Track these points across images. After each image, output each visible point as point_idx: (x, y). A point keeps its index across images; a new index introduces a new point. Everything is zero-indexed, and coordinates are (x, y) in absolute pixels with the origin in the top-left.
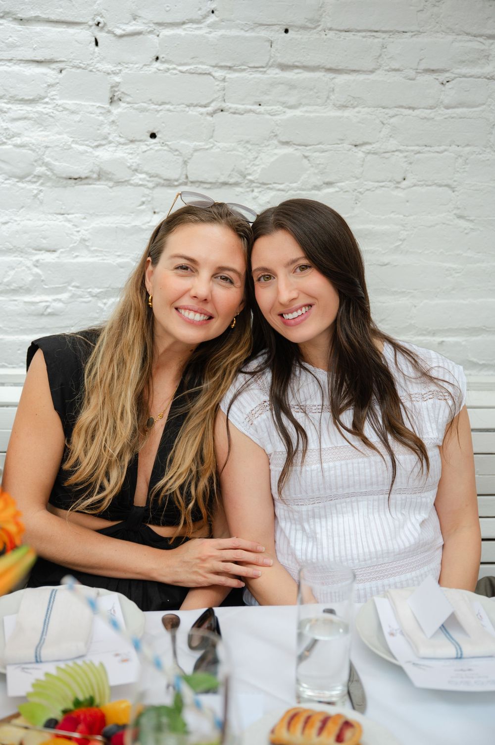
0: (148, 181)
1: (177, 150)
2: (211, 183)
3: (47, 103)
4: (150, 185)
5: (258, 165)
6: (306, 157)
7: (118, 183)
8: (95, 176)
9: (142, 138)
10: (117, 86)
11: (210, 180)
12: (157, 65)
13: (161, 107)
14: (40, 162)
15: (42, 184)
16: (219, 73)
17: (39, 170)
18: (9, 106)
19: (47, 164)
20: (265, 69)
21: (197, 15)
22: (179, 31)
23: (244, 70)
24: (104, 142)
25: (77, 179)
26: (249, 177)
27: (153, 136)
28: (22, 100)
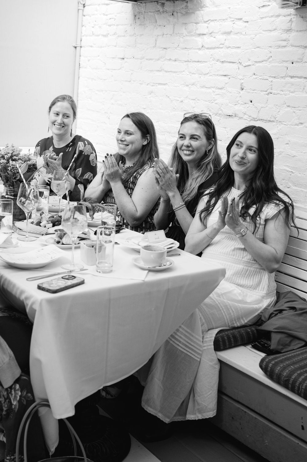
0: (248, 118)
1: (257, 107)
3: (225, 89)
4: (249, 120)
5: (279, 114)
6: (294, 112)
7: (240, 118)
8: (234, 115)
9: (248, 102)
10: (243, 84)
11: (265, 119)
12: (254, 76)
13: (254, 92)
14: (220, 109)
15: (221, 117)
16: (271, 79)
17: (220, 112)
18: (215, 90)
19: (222, 110)
20: (284, 78)
21: (266, 58)
22: (261, 64)
23: (279, 78)
24: (237, 103)
25: (230, 116)
26: (277, 119)
27: (251, 102)
28: (219, 88)
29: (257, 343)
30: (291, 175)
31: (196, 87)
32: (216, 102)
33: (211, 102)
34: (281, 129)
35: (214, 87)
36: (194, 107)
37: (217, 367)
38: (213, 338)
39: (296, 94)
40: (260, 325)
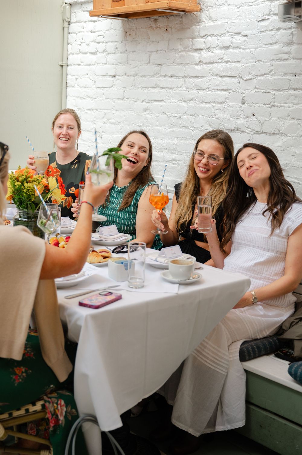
0: (251, 132)
1: (259, 121)
2: (269, 133)
3: (225, 104)
4: (252, 133)
5: (284, 127)
6: (299, 124)
7: (243, 132)
8: (236, 129)
9: (250, 116)
10: (244, 98)
11: (269, 132)
12: (256, 90)
13: (256, 105)
14: (221, 124)
16: (273, 92)
17: (221, 127)
18: (215, 105)
19: (223, 125)
20: (287, 90)
21: (267, 71)
22: (262, 78)
23: (281, 91)
24: (239, 117)
25: (231, 130)
26: (281, 131)
27: (254, 115)
28: (219, 103)
29: (279, 352)
30: (298, 186)
31: (195, 102)
32: (217, 116)
33: (212, 117)
34: (286, 141)
35: (214, 102)
36: (193, 123)
37: (244, 377)
38: (238, 350)
39: (300, 106)
40: (281, 334)
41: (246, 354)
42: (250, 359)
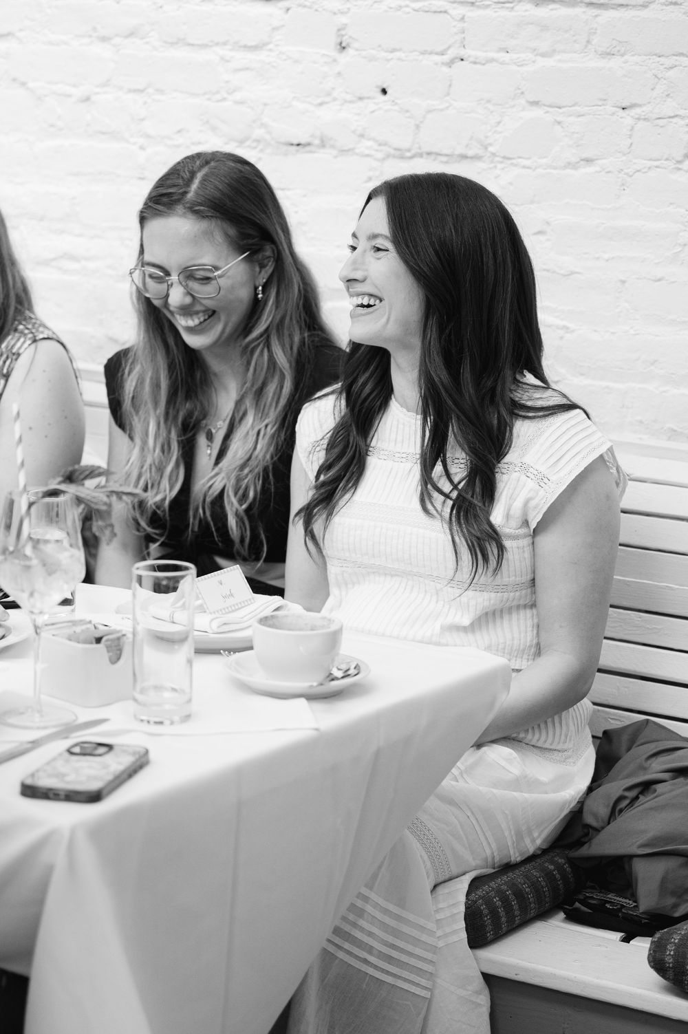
0: (377, 150)
1: (407, 111)
2: (446, 155)
3: (270, 50)
4: (380, 155)
5: (501, 132)
6: (559, 123)
7: (344, 152)
8: (317, 142)
9: (371, 95)
10: (344, 29)
11: (445, 151)
13: (390, 56)
14: (258, 123)
15: (262, 151)
16: (457, 11)
17: (258, 132)
18: (231, 54)
19: (263, 125)
20: (511, 5)
23: (488, 6)
24: (327, 99)
25: (298, 145)
26: (491, 149)
27: (384, 91)
28: (245, 46)
29: (577, 905)
30: (562, 338)
31: (147, 43)
32: (238, 96)
33: (218, 97)
34: (511, 184)
35: (225, 44)
36: (143, 120)
37: (484, 1000)
38: (462, 908)
39: (560, 61)
40: (580, 843)
41: (487, 920)
42: (499, 935)
